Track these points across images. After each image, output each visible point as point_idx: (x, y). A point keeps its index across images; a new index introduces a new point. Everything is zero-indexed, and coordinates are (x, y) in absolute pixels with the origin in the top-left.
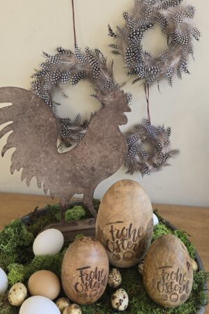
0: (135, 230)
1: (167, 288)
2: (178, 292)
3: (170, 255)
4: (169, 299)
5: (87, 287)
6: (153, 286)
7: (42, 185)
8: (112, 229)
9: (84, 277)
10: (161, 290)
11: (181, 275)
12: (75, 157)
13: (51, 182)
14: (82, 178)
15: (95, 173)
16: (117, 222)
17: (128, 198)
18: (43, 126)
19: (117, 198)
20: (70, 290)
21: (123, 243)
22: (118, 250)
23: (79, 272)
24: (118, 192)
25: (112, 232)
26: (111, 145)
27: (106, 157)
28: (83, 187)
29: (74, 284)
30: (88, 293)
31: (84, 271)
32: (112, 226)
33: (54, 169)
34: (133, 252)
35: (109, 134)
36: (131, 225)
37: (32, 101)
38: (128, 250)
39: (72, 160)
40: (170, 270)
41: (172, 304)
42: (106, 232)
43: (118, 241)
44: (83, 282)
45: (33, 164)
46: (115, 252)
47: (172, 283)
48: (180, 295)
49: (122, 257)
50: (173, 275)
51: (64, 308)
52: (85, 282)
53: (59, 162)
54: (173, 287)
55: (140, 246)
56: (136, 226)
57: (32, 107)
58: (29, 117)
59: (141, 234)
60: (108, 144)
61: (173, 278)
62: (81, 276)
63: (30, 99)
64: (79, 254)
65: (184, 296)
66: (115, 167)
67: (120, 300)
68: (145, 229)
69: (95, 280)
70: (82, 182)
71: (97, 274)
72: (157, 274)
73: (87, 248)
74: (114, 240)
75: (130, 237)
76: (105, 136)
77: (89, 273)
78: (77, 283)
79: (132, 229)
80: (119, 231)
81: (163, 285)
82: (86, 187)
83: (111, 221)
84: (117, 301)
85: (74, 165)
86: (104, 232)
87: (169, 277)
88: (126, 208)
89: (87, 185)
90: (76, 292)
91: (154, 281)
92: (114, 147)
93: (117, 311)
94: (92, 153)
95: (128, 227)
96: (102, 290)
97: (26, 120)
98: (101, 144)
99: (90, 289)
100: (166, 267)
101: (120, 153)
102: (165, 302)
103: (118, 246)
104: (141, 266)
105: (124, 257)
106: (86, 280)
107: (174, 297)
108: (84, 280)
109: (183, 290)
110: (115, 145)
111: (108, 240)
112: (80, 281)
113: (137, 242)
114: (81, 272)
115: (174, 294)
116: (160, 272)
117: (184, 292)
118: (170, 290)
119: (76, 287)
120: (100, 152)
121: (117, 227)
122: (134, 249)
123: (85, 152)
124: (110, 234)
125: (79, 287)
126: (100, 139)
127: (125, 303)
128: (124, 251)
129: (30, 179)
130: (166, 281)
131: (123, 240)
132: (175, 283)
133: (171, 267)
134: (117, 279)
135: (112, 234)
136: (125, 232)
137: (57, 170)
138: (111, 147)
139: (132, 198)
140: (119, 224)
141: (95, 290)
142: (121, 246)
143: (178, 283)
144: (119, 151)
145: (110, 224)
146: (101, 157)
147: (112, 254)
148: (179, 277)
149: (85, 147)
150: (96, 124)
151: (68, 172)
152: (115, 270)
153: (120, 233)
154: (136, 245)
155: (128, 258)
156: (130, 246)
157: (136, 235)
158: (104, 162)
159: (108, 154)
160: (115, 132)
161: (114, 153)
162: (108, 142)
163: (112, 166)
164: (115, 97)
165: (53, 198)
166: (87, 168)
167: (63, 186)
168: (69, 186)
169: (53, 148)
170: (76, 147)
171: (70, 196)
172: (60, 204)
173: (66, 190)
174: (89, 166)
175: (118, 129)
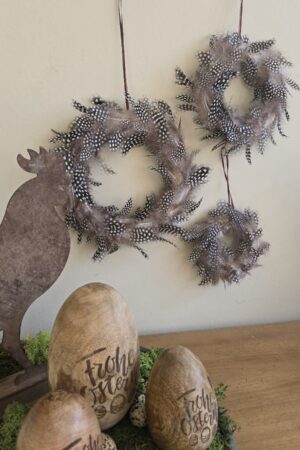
0: (124, 356)
1: (196, 423)
4: (199, 440)
6: (175, 430)
8: (89, 366)
10: (188, 431)
11: (207, 396)
16: (95, 352)
17: (105, 308)
19: (89, 313)
21: (109, 385)
22: (103, 398)
24: (87, 303)
25: (89, 371)
26: (44, 238)
27: (37, 259)
32: (88, 362)
34: (125, 394)
35: (41, 220)
36: (118, 349)
38: (118, 392)
40: (193, 396)
41: (204, 446)
42: (78, 375)
43: (101, 383)
46: (97, 405)
47: (200, 413)
48: (212, 428)
49: (108, 409)
50: (199, 401)
54: (202, 419)
55: (132, 380)
56: (125, 350)
59: (132, 361)
60: (39, 237)
61: (199, 405)
68: (135, 350)
72: (178, 409)
74: (94, 384)
75: (118, 371)
79: (120, 356)
80: (100, 365)
81: (189, 422)
83: (86, 353)
86: (75, 376)
88: (107, 325)
91: (174, 421)
92: (50, 241)
94: (14, 255)
95: (113, 354)
98: (29, 237)
100: (187, 393)
101: (59, 250)
102: (196, 447)
103: (102, 391)
104: (136, 414)
105: (112, 407)
107: (205, 433)
109: (214, 418)
110: (52, 237)
111: (85, 388)
113: (128, 376)
115: (205, 428)
116: (181, 405)
118: (199, 425)
120: (27, 252)
121: (98, 359)
122: (126, 389)
124: (86, 376)
128: (112, 397)
130: (192, 414)
131: (109, 378)
132: (205, 411)
133: (194, 390)
135: (90, 374)
136: (111, 363)
138: (46, 241)
139: (112, 308)
140: (98, 355)
142: (107, 389)
143: (207, 410)
144: (58, 247)
145: (84, 358)
146: (30, 260)
148: (206, 401)
150: (19, 206)
153: (103, 367)
154: (127, 380)
155: (117, 407)
156: (119, 386)
157: (126, 364)
158: (35, 268)
159: (41, 253)
160: (49, 217)
161: (50, 251)
162: (39, 233)
163: (49, 273)
164: (46, 162)
166: (7, 284)
174: (10, 279)
175: (55, 211)
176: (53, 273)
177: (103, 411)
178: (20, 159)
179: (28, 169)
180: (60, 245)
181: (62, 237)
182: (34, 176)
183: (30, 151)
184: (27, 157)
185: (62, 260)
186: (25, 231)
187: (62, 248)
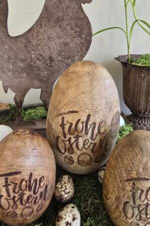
0: (94, 123)
1: (140, 212)
6: (117, 207)
8: (63, 122)
9: (11, 188)
12: (29, 42)
14: (39, 70)
15: (53, 64)
16: (69, 112)
17: (87, 79)
19: (71, 80)
21: (77, 141)
22: (71, 150)
23: (3, 180)
25: (63, 125)
26: (72, 29)
27: (66, 44)
28: (41, 80)
30: (18, 211)
31: (10, 178)
32: (63, 118)
33: (6, 57)
34: (91, 154)
36: (89, 116)
38: (84, 151)
39: (25, 46)
40: (145, 185)
42: (56, 126)
43: (70, 139)
44: (9, 195)
46: (66, 154)
47: (148, 205)
49: (76, 160)
52: (12, 195)
53: (11, 48)
55: (100, 146)
56: (96, 119)
59: (102, 130)
60: (68, 28)
62: (7, 185)
66: (77, 58)
68: (109, 122)
69: (27, 193)
70: (38, 75)
71: (32, 184)
72: (124, 190)
73: (19, 144)
74: (65, 137)
75: (86, 134)
76: (66, 18)
77: (18, 182)
78: (1, 196)
79: (90, 123)
80: (71, 124)
81: (133, 208)
82: (44, 81)
83: (63, 111)
85: (29, 52)
86: (54, 126)
87: (143, 196)
92: (76, 32)
94: (49, 38)
95: (84, 119)
99: (20, 206)
100: (138, 179)
101: (83, 41)
103: (71, 145)
104: (101, 174)
105: (78, 160)
106: (14, 191)
108: (11, 191)
111: (58, 137)
112: (4, 194)
113: (97, 141)
114: (6, 179)
116: (128, 187)
118: (144, 216)
120: (59, 37)
121: (70, 119)
122: (92, 151)
123: (41, 37)
124: (60, 129)
126: (59, 20)
128: (79, 153)
130: (138, 202)
131: (77, 137)
133: (147, 179)
135: (63, 128)
136: (80, 126)
137: (9, 58)
138: (73, 31)
139: (92, 80)
140: (72, 115)
141: (29, 207)
142: (74, 145)
144: (81, 38)
145: (61, 114)
146: (60, 45)
147: (63, 156)
149: (41, 31)
152: (66, 178)
153: (73, 127)
154: (95, 144)
155: (83, 162)
156: (86, 146)
157: (96, 131)
158: (64, 51)
159: (69, 40)
160: (77, 12)
161: (76, 40)
162: (68, 24)
163: (74, 57)
165: (6, 92)
166: (44, 58)
167: (17, 78)
168: (24, 79)
169: (3, 30)
170: (30, 30)
171: (26, 91)
172: (15, 99)
173: (20, 82)
174: (46, 54)
175: (81, 8)
177: (71, 161)
180: (84, 37)
181: (86, 31)
185: (84, 49)
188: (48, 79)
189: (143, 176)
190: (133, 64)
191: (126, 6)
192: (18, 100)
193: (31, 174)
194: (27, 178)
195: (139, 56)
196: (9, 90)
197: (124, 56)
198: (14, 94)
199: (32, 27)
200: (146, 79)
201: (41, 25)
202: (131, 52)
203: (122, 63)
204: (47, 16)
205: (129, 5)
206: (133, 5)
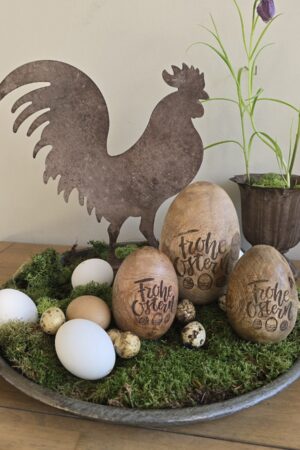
0: (215, 242)
1: (262, 309)
2: (276, 316)
3: (264, 265)
4: (263, 326)
5: (148, 308)
6: (241, 310)
7: (85, 201)
8: (182, 240)
9: (145, 292)
10: (252, 315)
11: (281, 292)
12: (131, 162)
13: (98, 197)
14: (140, 194)
15: (157, 187)
16: (189, 232)
17: (206, 199)
18: (89, 116)
19: (190, 200)
20: (124, 314)
21: (197, 261)
22: (191, 271)
23: (138, 285)
24: (192, 193)
25: (182, 245)
26: (180, 146)
27: (172, 164)
28: (141, 207)
29: (131, 303)
30: (150, 317)
31: (145, 283)
32: (182, 238)
33: (103, 179)
34: (212, 276)
35: (179, 130)
36: (209, 235)
37: (76, 80)
38: (205, 271)
39: (126, 167)
40: (265, 285)
41: (269, 334)
42: (175, 247)
43: (190, 259)
44: (143, 300)
45: (74, 170)
46: (186, 276)
47: (268, 302)
48: (280, 321)
49: (196, 283)
50: (270, 291)
51: (116, 338)
52: (146, 299)
53: (109, 169)
54: (270, 308)
55: (221, 267)
56: (217, 237)
57: (76, 89)
58: (72, 103)
59: (223, 249)
60: (176, 145)
61: (269, 296)
62: (141, 291)
63: (74, 77)
64: (138, 263)
65: (284, 324)
67: (195, 332)
68: (229, 242)
69: (159, 299)
70: (139, 200)
71: (163, 291)
72: (247, 292)
73: (148, 256)
74: (185, 257)
75: (207, 252)
76: (173, 133)
77: (152, 287)
78: (136, 301)
79: (210, 241)
80: (192, 243)
81: (255, 307)
83: (182, 231)
84: (190, 332)
85: (130, 174)
86: (172, 248)
87: (264, 295)
88: (203, 212)
89: (146, 205)
90: (133, 315)
91: (242, 302)
92: (184, 150)
93: (190, 346)
94: (154, 157)
95: (205, 237)
96: (168, 316)
97: (68, 106)
98: (167, 144)
99: (152, 312)
100: (259, 281)
101: (193, 159)
102: (259, 332)
103: (191, 265)
104: (223, 299)
105: (198, 282)
106: (148, 296)
107: (271, 323)
108: (146, 296)
109: (284, 313)
110: (187, 147)
111: (178, 258)
112: (139, 299)
113: (218, 260)
114: (141, 285)
115: (272, 318)
116: (251, 289)
117: (285, 318)
118: (265, 313)
119: (133, 307)
120: (165, 156)
121: (190, 238)
122: (213, 271)
123: (144, 156)
124: (179, 249)
125: (138, 308)
127: (202, 336)
128: (199, 273)
129: (70, 192)
130: (260, 301)
131: (198, 256)
132: (273, 302)
133: (267, 281)
134: (189, 310)
135: (183, 249)
136: (201, 244)
137: (106, 180)
139: (211, 200)
140: (191, 235)
141: (160, 314)
142: (195, 265)
143: (276, 303)
144: (191, 156)
145: (180, 234)
146: (166, 164)
147: (182, 279)
148: (278, 295)
149: (145, 149)
151: (122, 183)
152: (186, 301)
153: (194, 245)
154: (216, 264)
155: (204, 284)
156: (207, 266)
157: (216, 250)
158: (170, 172)
159: (176, 159)
160: (185, 128)
161: (184, 159)
162: (176, 142)
163: (181, 178)
164: (187, 77)
165: (99, 221)
166: (147, 180)
167: (114, 204)
168: (121, 205)
169: (101, 148)
170: (132, 148)
171: (123, 219)
172: (109, 230)
173: (117, 210)
174: (150, 176)
175: (191, 123)
176: (186, 179)
177: (191, 283)
178: (165, 75)
179: (171, 83)
180: (193, 154)
181: (195, 148)
182: (176, 89)
183: (174, 67)
184: (171, 72)
186: (164, 138)
187: (195, 158)
188: (151, 204)
189: (263, 278)
190: (254, 185)
191: (242, 116)
192: (113, 231)
193: (162, 282)
194: (159, 285)
195: (262, 175)
196: (103, 219)
197: (241, 176)
198: (109, 224)
199: (135, 145)
200: (270, 204)
201: (145, 143)
202: (251, 171)
203: (240, 184)
204: (153, 132)
205: (246, 115)
206: (251, 114)
